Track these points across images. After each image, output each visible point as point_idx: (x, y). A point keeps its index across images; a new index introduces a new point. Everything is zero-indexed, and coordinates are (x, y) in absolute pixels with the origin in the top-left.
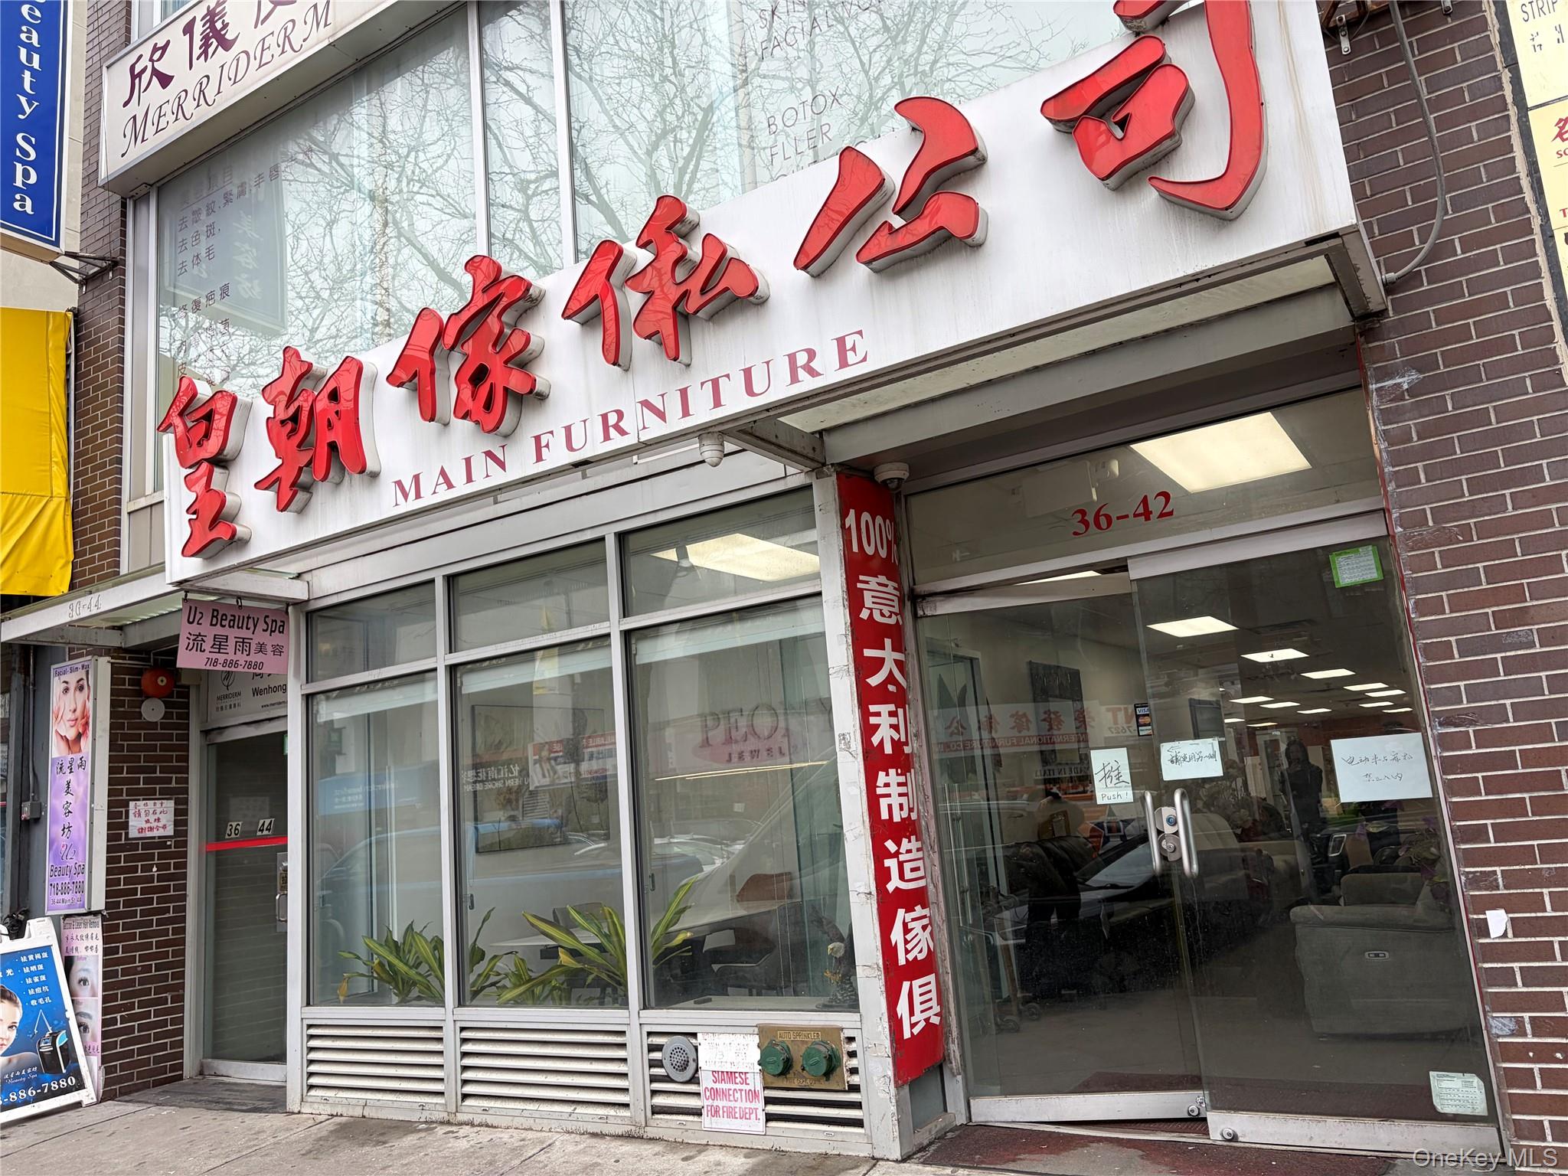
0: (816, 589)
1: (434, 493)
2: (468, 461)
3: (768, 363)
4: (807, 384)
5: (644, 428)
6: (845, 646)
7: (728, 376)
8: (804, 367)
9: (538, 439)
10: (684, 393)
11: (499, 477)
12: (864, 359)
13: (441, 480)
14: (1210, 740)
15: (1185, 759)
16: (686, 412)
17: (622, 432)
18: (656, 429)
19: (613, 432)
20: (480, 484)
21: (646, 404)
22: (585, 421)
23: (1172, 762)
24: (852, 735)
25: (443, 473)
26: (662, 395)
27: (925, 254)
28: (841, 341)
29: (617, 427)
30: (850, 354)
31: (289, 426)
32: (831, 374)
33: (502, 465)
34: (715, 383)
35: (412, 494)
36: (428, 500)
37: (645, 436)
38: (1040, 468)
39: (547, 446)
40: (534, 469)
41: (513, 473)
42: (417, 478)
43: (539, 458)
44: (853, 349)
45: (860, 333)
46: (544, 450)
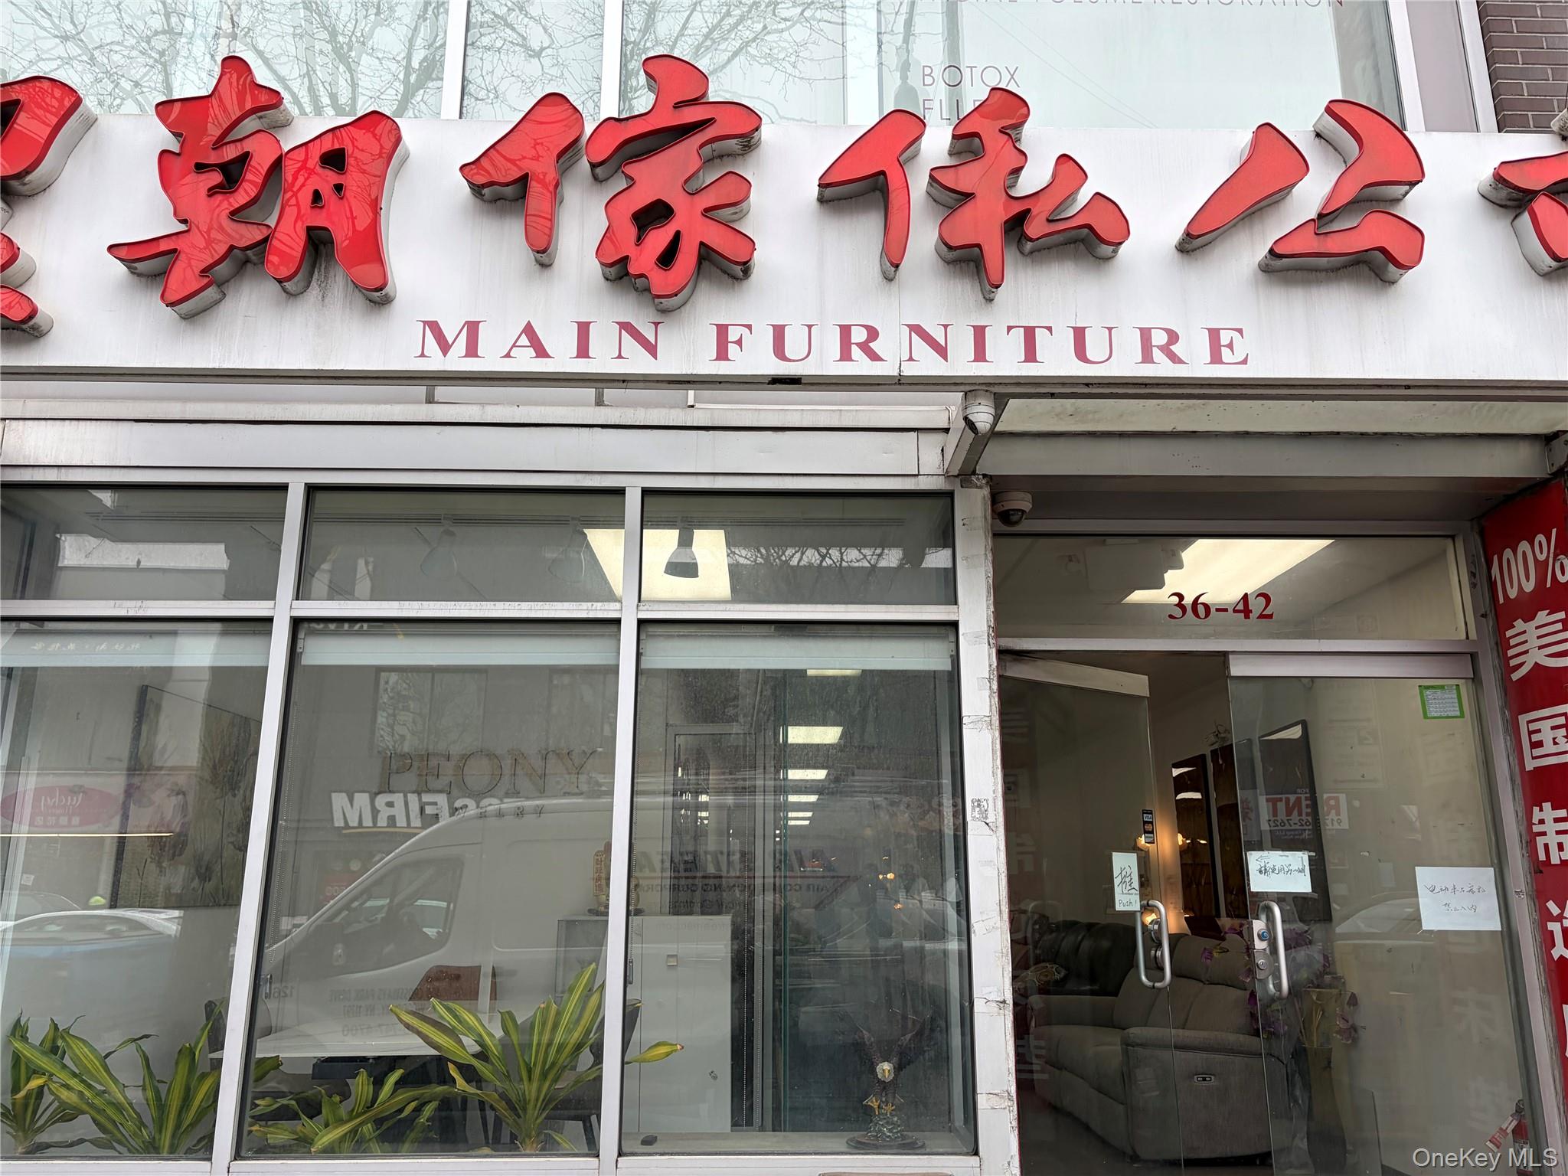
0: (952, 617)
1: (508, 355)
2: (584, 329)
3: (1110, 329)
4: (1162, 368)
5: (911, 359)
6: (987, 693)
7: (1049, 329)
8: (1161, 348)
9: (722, 330)
10: (980, 333)
11: (638, 363)
12: (1245, 362)
13: (524, 340)
14: (1300, 854)
15: (1274, 870)
16: (980, 355)
17: (874, 357)
18: (928, 364)
19: (856, 352)
20: (601, 362)
21: (917, 329)
22: (810, 327)
23: (1261, 872)
24: (991, 802)
25: (529, 330)
26: (946, 326)
27: (1326, 270)
28: (1214, 334)
29: (864, 347)
30: (1225, 352)
31: (216, 178)
32: (1197, 365)
33: (652, 349)
34: (1030, 333)
35: (460, 346)
36: (489, 361)
37: (909, 370)
38: (1110, 540)
39: (739, 342)
40: (707, 365)
41: (668, 364)
42: (473, 328)
43: (722, 355)
44: (1230, 346)
45: (1240, 331)
46: (732, 349)
